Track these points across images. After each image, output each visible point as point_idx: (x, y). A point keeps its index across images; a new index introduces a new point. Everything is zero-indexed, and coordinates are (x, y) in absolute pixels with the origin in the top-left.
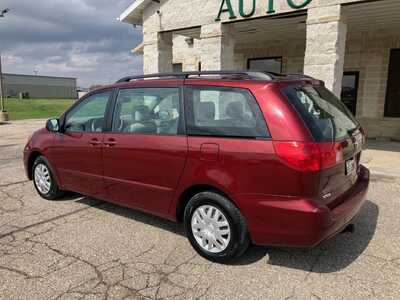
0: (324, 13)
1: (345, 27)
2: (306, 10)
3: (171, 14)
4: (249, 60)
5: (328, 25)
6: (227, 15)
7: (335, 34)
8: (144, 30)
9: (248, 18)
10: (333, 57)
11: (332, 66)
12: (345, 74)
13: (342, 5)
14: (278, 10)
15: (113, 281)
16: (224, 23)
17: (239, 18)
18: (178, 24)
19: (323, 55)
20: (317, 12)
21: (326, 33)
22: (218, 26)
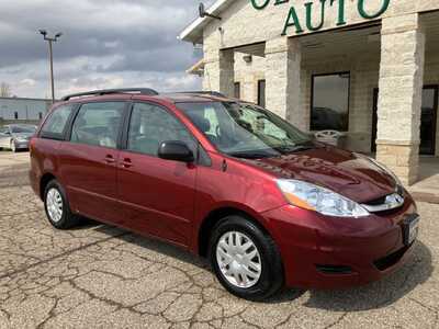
0: (400, 22)
1: (423, 36)
2: (380, 20)
3: (234, 31)
4: (313, 76)
5: (405, 35)
6: (294, 29)
7: (413, 43)
8: (205, 48)
9: (316, 31)
10: (412, 67)
11: (411, 77)
12: (425, 87)
13: (420, 13)
14: (348, 21)
15: (205, 284)
16: (289, 38)
17: (307, 31)
18: (240, 40)
19: (401, 66)
20: (392, 22)
21: (403, 42)
22: (284, 40)
